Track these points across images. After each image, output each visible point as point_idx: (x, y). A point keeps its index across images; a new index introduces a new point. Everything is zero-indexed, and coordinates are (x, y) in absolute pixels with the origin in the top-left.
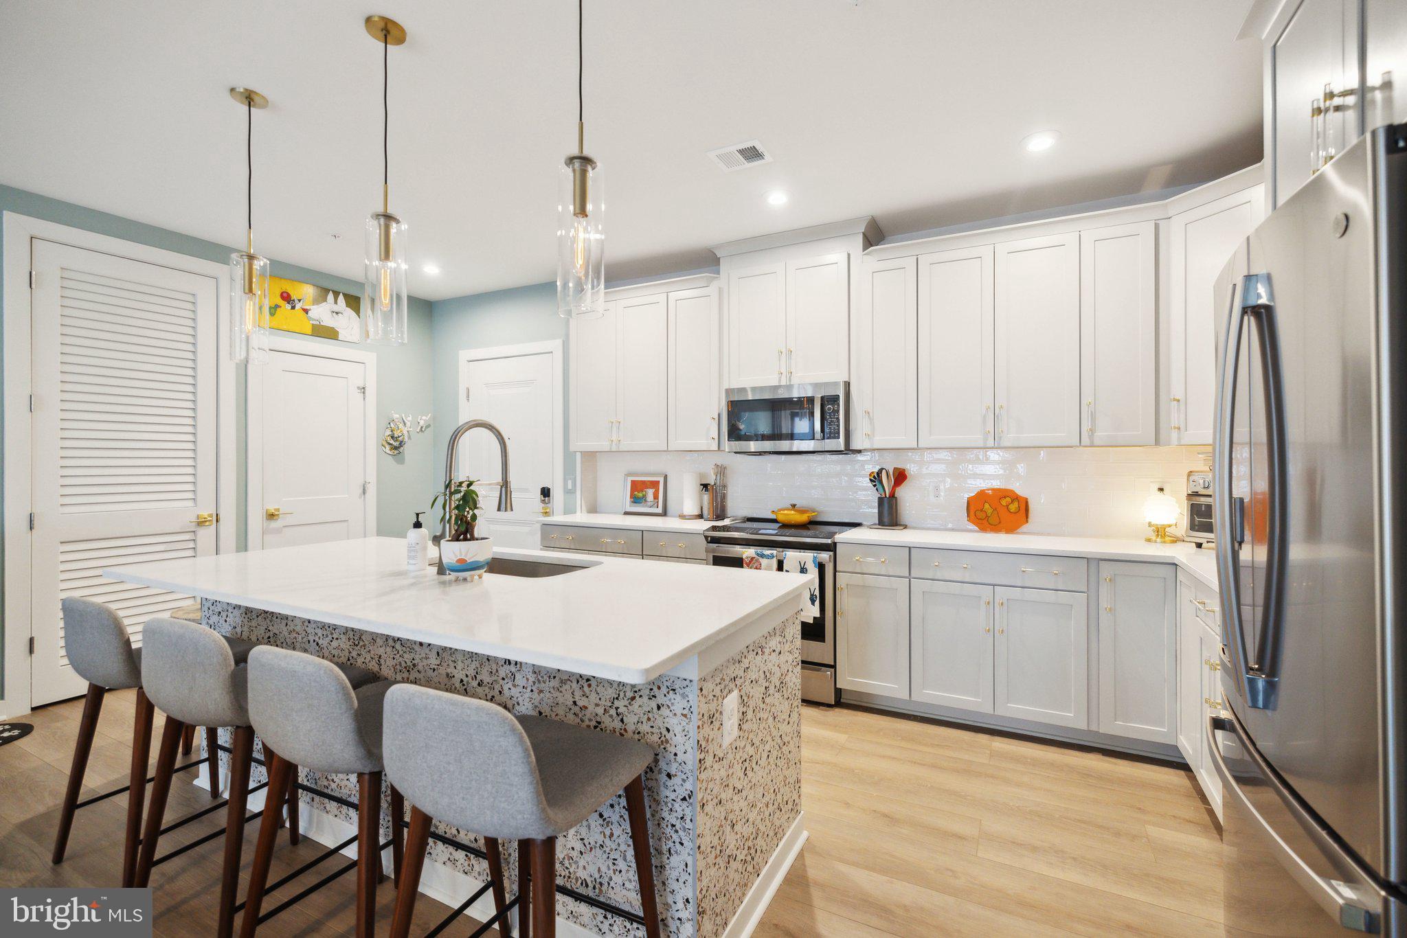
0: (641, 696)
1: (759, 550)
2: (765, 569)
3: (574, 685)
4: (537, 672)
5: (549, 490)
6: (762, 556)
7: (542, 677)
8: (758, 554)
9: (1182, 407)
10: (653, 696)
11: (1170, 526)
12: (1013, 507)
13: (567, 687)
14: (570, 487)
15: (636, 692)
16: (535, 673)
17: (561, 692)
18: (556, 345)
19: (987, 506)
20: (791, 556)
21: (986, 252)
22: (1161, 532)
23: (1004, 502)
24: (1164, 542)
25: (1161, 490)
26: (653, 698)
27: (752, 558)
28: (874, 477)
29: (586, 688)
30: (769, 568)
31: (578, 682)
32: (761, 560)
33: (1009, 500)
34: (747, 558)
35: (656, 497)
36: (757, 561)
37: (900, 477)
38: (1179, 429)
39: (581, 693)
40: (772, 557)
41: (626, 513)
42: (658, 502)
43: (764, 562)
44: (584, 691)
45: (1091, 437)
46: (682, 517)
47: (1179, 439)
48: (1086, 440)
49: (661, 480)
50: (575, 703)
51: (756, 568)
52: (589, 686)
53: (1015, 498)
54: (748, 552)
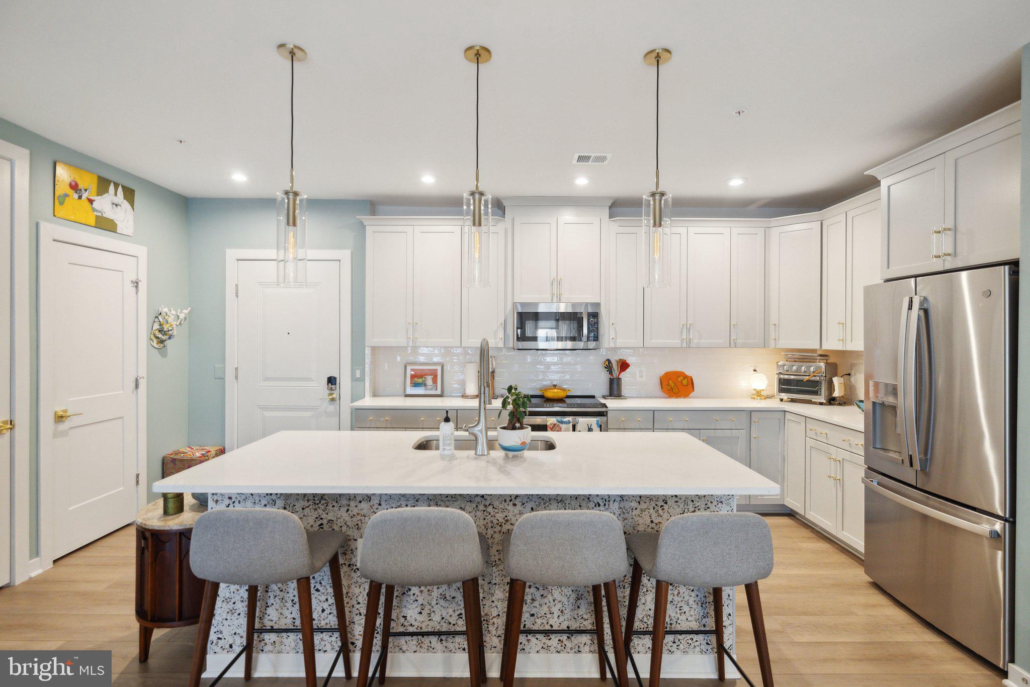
0: (699, 509)
1: (559, 418)
2: (565, 431)
3: (652, 511)
4: (623, 508)
5: (335, 378)
6: (562, 422)
7: (626, 510)
8: (558, 422)
9: (777, 329)
10: (707, 508)
11: (763, 390)
12: (685, 382)
13: (646, 513)
14: (358, 375)
15: (696, 507)
16: (621, 508)
17: (641, 517)
18: (345, 255)
19: (671, 382)
20: (582, 421)
21: (683, 230)
22: (758, 394)
23: (679, 379)
24: (761, 399)
25: (755, 370)
26: (708, 509)
27: (555, 425)
28: (607, 365)
29: (661, 512)
30: (567, 430)
31: (654, 508)
32: (561, 425)
33: (681, 378)
34: (551, 424)
35: (435, 381)
36: (558, 426)
37: (624, 366)
38: (775, 340)
39: (657, 515)
40: (569, 422)
41: (407, 396)
42: (437, 385)
43: (563, 426)
44: (658, 513)
45: (735, 343)
46: (464, 396)
47: (775, 345)
48: (732, 344)
49: (439, 368)
50: (652, 522)
51: (558, 431)
52: (663, 509)
53: (686, 377)
54: (551, 420)
